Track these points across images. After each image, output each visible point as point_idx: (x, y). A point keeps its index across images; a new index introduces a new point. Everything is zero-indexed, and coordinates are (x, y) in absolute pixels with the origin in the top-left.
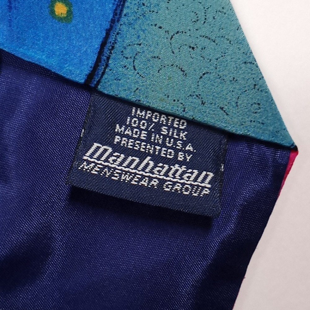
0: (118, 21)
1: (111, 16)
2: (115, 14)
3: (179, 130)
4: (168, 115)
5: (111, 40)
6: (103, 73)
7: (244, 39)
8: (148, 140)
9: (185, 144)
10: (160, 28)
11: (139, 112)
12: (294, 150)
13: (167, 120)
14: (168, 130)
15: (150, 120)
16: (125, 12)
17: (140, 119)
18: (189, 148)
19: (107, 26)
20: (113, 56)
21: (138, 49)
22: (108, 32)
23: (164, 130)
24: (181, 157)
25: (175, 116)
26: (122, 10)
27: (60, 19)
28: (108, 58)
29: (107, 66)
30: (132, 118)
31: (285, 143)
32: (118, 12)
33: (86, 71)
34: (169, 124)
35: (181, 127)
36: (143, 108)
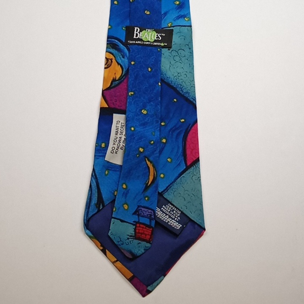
0: (174, 182)
2: (174, 181)
3: (178, 213)
4: (177, 208)
5: (171, 186)
6: (166, 192)
7: (202, 199)
8: (169, 212)
9: (178, 217)
10: (183, 188)
11: (170, 205)
12: (205, 230)
13: (176, 210)
15: (172, 208)
16: (177, 181)
17: (170, 207)
18: (179, 218)
19: (171, 182)
20: (170, 189)
22: (171, 184)
23: (174, 212)
24: (176, 219)
25: (179, 209)
28: (169, 189)
29: (167, 191)
30: (168, 205)
31: (203, 227)
33: (162, 190)
34: (177, 211)
35: (179, 213)
36: (172, 204)
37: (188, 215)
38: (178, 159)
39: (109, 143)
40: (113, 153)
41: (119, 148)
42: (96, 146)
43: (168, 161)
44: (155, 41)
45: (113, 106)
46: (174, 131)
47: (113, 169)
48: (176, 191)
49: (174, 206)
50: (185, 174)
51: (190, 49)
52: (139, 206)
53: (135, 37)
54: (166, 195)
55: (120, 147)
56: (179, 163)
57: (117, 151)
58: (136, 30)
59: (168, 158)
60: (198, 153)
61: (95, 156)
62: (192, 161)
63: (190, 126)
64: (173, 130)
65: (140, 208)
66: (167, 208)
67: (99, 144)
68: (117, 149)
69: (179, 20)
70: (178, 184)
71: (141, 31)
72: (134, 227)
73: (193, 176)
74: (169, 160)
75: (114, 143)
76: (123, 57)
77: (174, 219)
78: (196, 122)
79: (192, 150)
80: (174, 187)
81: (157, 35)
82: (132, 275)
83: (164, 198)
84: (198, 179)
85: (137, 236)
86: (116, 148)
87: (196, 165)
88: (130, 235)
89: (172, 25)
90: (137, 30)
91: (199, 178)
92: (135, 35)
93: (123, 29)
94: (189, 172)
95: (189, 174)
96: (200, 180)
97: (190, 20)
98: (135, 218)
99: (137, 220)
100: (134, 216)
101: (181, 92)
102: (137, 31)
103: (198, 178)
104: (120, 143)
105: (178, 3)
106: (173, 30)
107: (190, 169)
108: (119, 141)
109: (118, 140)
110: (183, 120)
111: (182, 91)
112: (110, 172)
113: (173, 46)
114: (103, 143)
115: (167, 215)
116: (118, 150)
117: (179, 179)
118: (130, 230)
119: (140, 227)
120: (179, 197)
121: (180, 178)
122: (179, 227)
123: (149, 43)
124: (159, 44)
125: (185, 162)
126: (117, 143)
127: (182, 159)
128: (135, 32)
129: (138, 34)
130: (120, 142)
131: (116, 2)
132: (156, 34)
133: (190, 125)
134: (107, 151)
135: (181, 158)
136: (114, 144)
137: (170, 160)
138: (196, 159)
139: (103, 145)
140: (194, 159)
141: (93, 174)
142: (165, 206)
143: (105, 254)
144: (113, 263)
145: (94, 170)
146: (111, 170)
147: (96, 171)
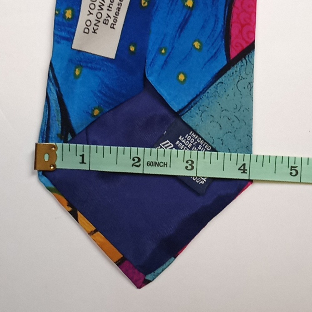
0: (204, 93)
1: (201, 90)
2: (203, 90)
4: (205, 141)
5: (197, 100)
6: (187, 112)
7: (252, 125)
10: (220, 105)
11: (193, 134)
13: (203, 143)
14: (202, 148)
15: (196, 140)
16: (208, 91)
17: (192, 138)
19: (198, 93)
20: (195, 107)
21: (206, 109)
22: (197, 96)
25: (208, 143)
26: (207, 90)
27: (180, 81)
28: (192, 107)
29: (190, 109)
30: (189, 135)
32: (205, 90)
33: (180, 108)
34: (203, 145)
35: (208, 149)
36: (196, 133)
38: (213, 44)
39: (79, 11)
40: (87, 33)
41: (99, 21)
42: (56, 14)
43: (194, 46)
47: (89, 65)
48: (205, 111)
50: (225, 77)
54: (186, 118)
55: (102, 20)
56: (215, 53)
57: (95, 28)
59: (195, 41)
60: (252, 32)
61: (55, 35)
62: (240, 49)
67: (62, 11)
68: (95, 25)
70: (211, 97)
73: (239, 81)
74: (197, 45)
75: (89, 11)
79: (243, 26)
80: (204, 104)
82: (122, 256)
83: (184, 122)
84: (248, 86)
86: (94, 22)
87: (247, 59)
91: (250, 83)
94: (233, 73)
95: (232, 78)
96: (252, 88)
103: (248, 83)
104: (101, 11)
107: (235, 66)
108: (100, 6)
112: (85, 71)
114: (68, 9)
116: (98, 26)
117: (212, 87)
120: (211, 122)
121: (214, 85)
122: (205, 180)
125: (225, 51)
126: (95, 12)
127: (221, 45)
130: (102, 9)
134: (75, 29)
135: (220, 43)
136: (91, 13)
137: (199, 44)
138: (249, 44)
139: (69, 14)
140: (245, 46)
141: (51, 75)
142: (184, 136)
143: (76, 217)
144: (91, 234)
145: (51, 65)
146: (87, 67)
147: (56, 70)
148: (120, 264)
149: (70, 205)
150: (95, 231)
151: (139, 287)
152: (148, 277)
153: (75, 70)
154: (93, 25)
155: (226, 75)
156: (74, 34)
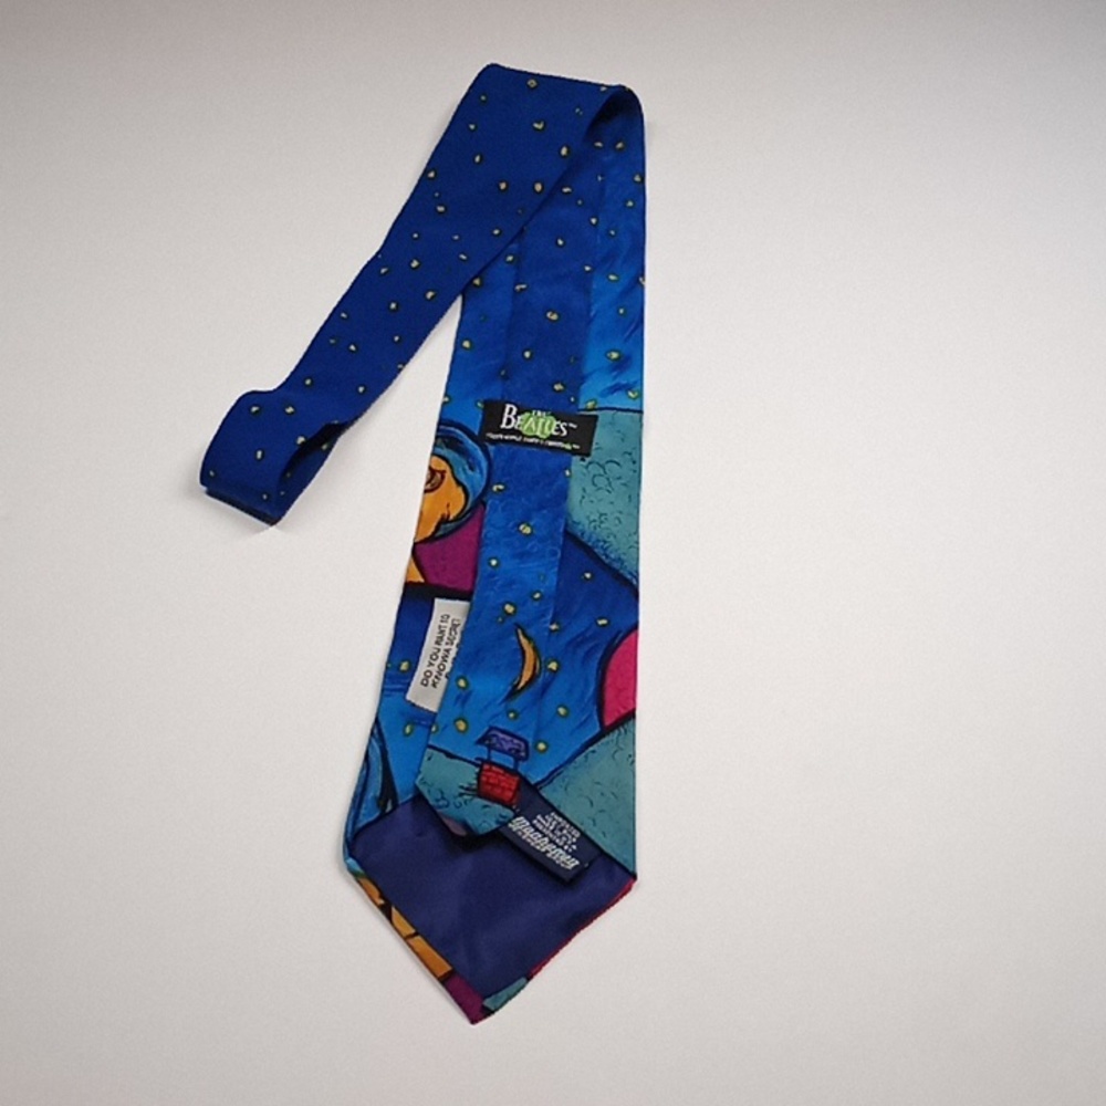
0: (570, 762)
2: (570, 759)
3: (573, 836)
4: (572, 824)
5: (561, 770)
6: (547, 785)
8: (553, 831)
9: (573, 843)
10: (591, 776)
11: (556, 815)
12: (634, 877)
13: (570, 827)
15: (559, 823)
16: (577, 759)
17: (554, 820)
18: (574, 846)
19: (561, 762)
20: (558, 778)
21: (573, 781)
22: (561, 766)
23: (565, 832)
24: (566, 848)
25: (576, 827)
28: (554, 778)
29: (550, 782)
30: (550, 816)
31: (631, 869)
33: (538, 779)
34: (570, 830)
35: (576, 835)
36: (560, 815)
37: (597, 841)
38: (582, 709)
39: (418, 661)
40: (426, 685)
42: (387, 668)
43: (558, 712)
44: (552, 438)
45: (434, 580)
46: (579, 645)
48: (572, 783)
49: (564, 818)
50: (598, 745)
51: (634, 462)
52: (491, 728)
53: (503, 426)
54: (546, 793)
56: (585, 721)
58: (507, 410)
59: (559, 707)
60: (632, 698)
61: (383, 690)
62: (616, 716)
63: (621, 635)
64: (576, 643)
65: (494, 732)
66: (549, 822)
69: (615, 394)
71: (518, 413)
72: (477, 770)
73: (615, 752)
74: (562, 711)
76: (472, 468)
77: (562, 848)
78: (635, 627)
79: (620, 691)
80: (569, 775)
81: (558, 426)
82: (449, 968)
83: (542, 798)
84: (628, 760)
85: (481, 791)
86: (435, 673)
87: (626, 727)
88: (466, 785)
89: (597, 407)
90: (511, 410)
91: (630, 756)
92: (505, 420)
93: (476, 405)
94: (608, 742)
95: (607, 747)
96: (634, 762)
97: (640, 396)
98: (483, 752)
99: (485, 757)
100: (479, 747)
101: (604, 557)
102: (510, 413)
103: (627, 756)
105: (615, 355)
106: (596, 417)
107: (611, 734)
109: (440, 654)
110: (603, 622)
111: (607, 556)
112: (414, 728)
113: (593, 453)
114: (404, 661)
115: (544, 836)
117: (582, 755)
118: (469, 775)
119: (490, 770)
120: (579, 797)
121: (584, 754)
122: (573, 865)
123: (537, 441)
124: (560, 444)
125: (599, 717)
126: (437, 663)
127: (592, 711)
128: (506, 416)
129: (513, 420)
131: (466, 344)
132: (555, 423)
133: (619, 632)
134: (412, 680)
137: (565, 710)
138: (627, 711)
139: (404, 666)
140: (623, 711)
141: (375, 731)
142: (543, 817)
143: (389, 917)
144: (406, 938)
145: (377, 722)
146: (419, 724)
147: (383, 724)
148: (445, 981)
149: (382, 896)
150: (416, 934)
151: (474, 1021)
152: (488, 1003)
153: (405, 726)
154: (433, 677)
155: (599, 743)
156: (409, 685)
